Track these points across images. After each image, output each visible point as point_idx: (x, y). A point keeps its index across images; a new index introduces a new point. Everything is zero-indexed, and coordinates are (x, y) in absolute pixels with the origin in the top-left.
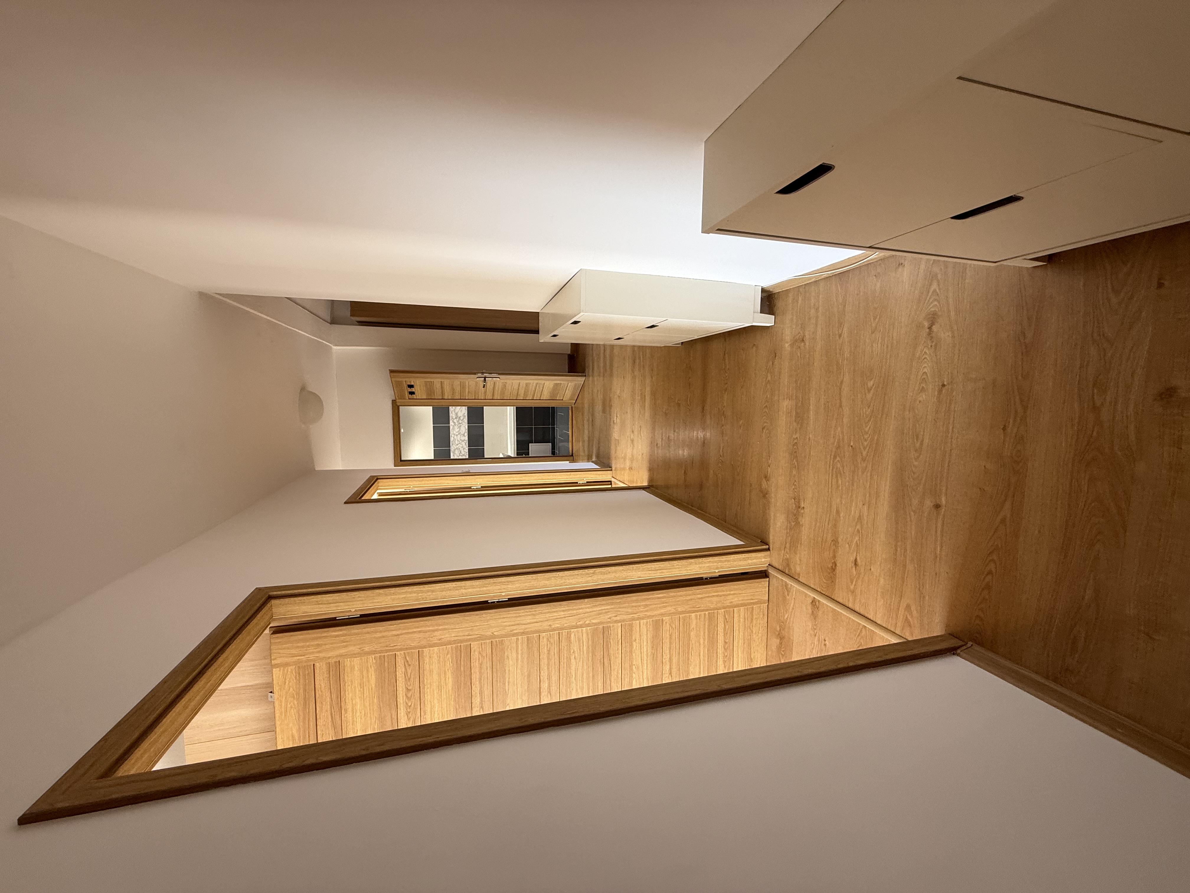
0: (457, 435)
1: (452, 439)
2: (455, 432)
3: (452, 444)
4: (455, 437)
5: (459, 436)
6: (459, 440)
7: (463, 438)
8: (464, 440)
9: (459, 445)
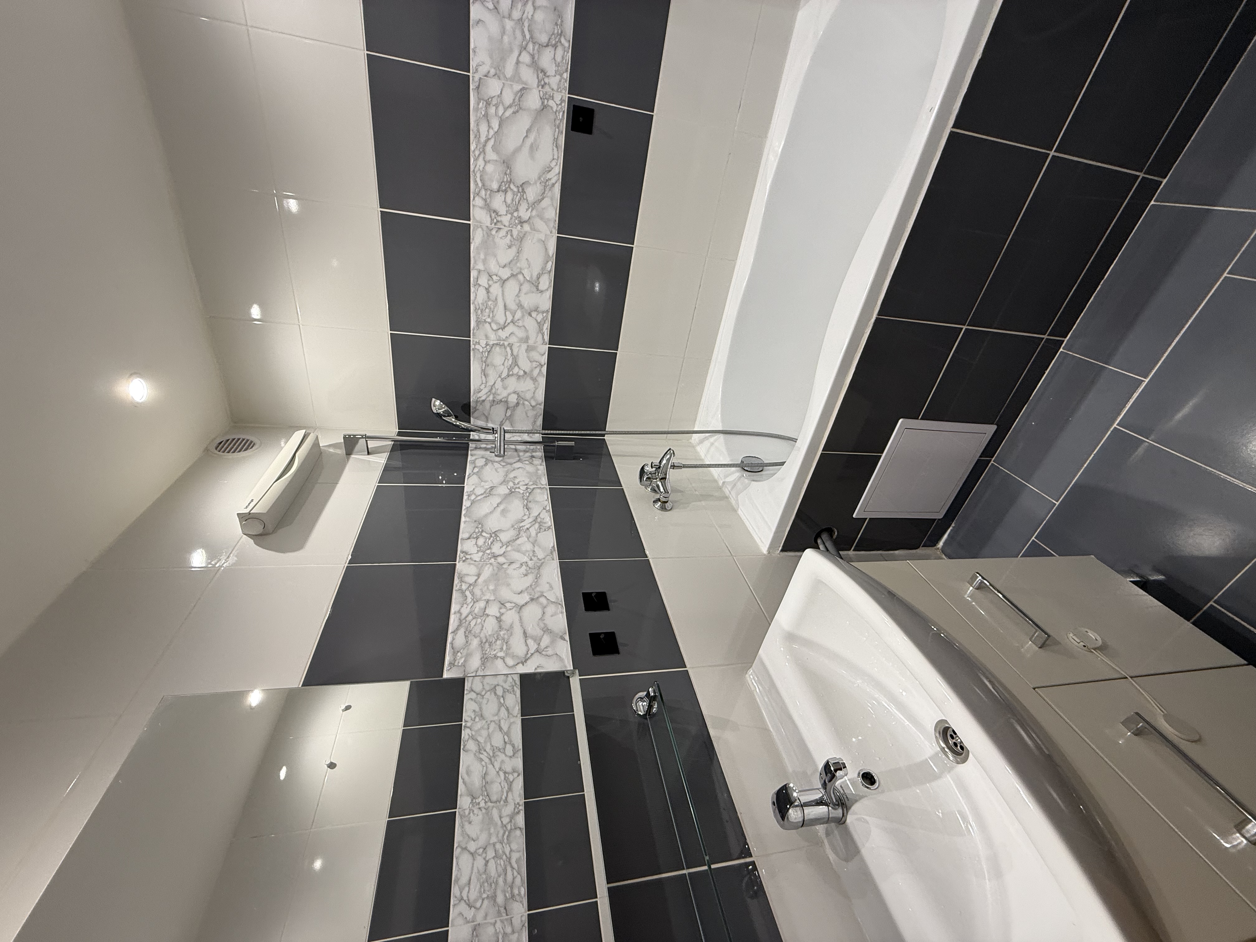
0: (504, 282)
1: (477, 296)
2: (493, 266)
3: (478, 322)
4: (496, 289)
5: (512, 287)
6: (512, 306)
7: (528, 300)
8: (536, 310)
9: (510, 329)
